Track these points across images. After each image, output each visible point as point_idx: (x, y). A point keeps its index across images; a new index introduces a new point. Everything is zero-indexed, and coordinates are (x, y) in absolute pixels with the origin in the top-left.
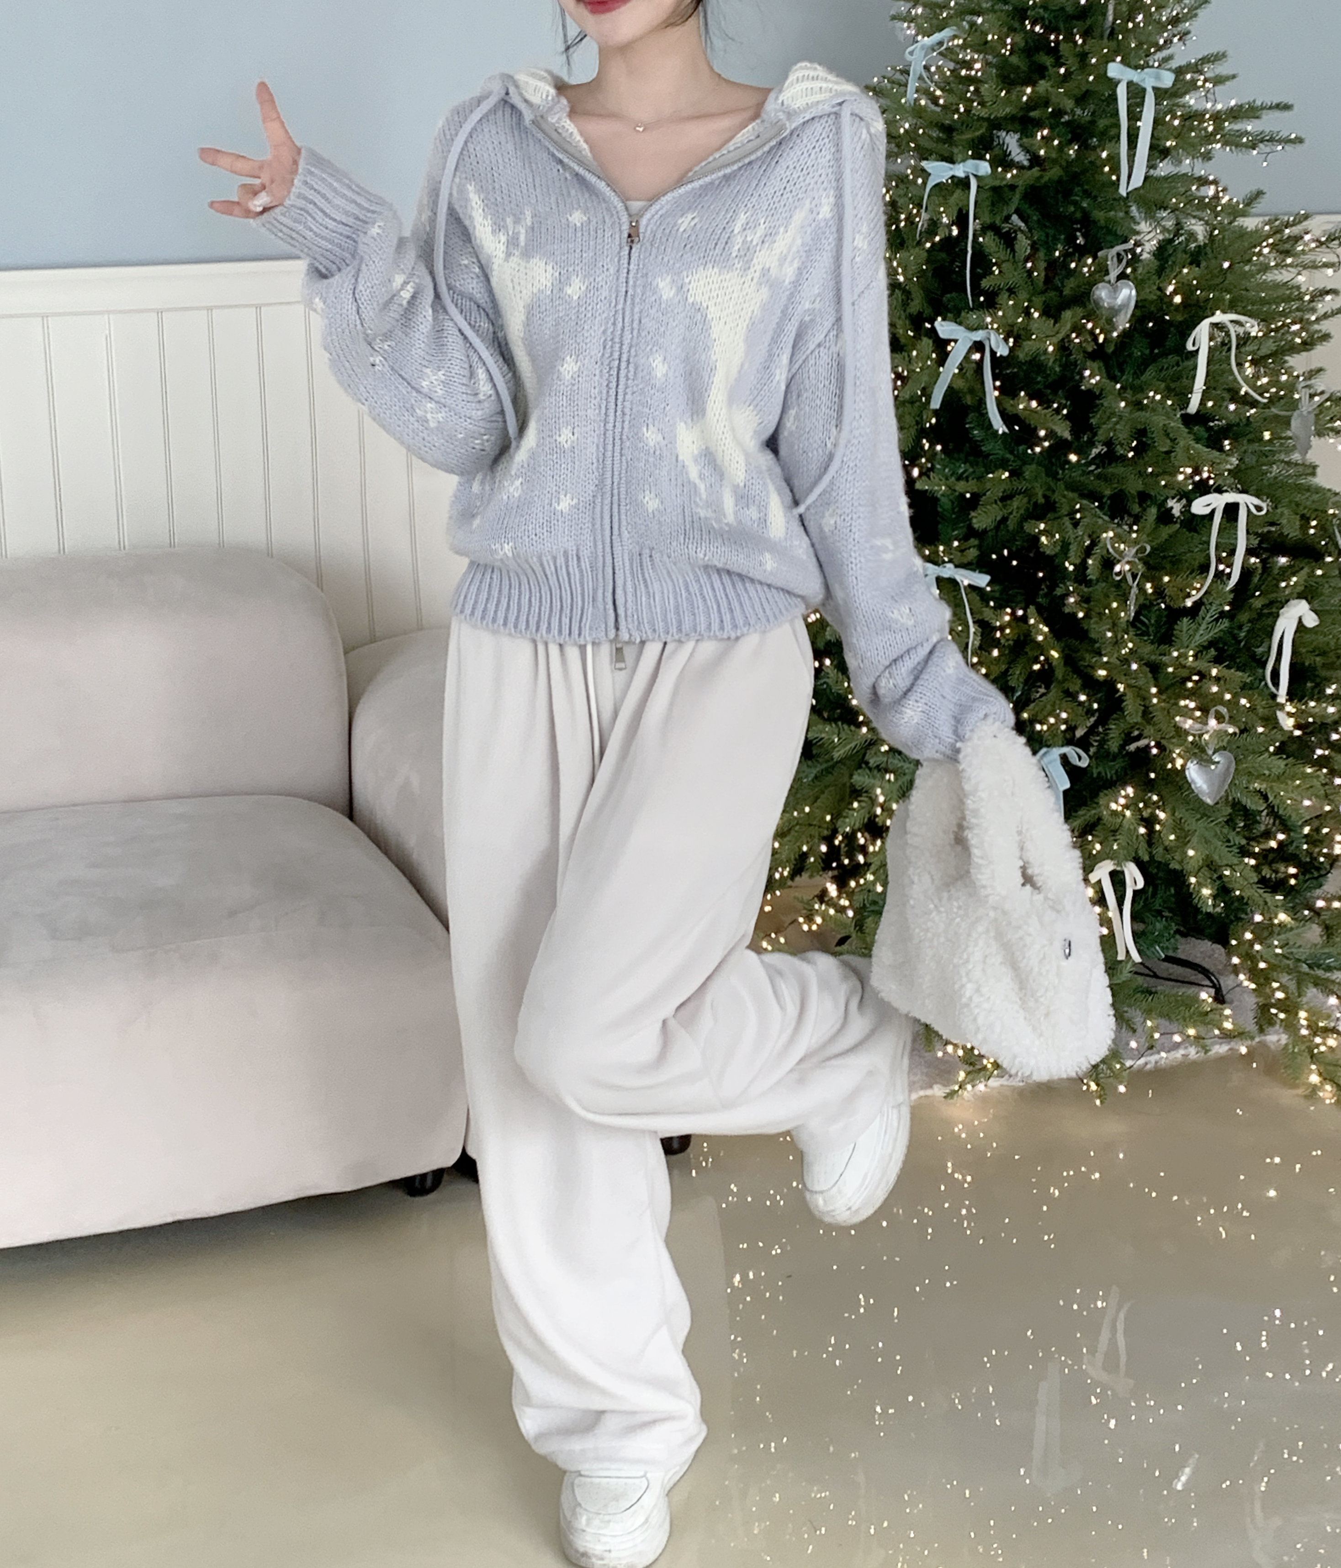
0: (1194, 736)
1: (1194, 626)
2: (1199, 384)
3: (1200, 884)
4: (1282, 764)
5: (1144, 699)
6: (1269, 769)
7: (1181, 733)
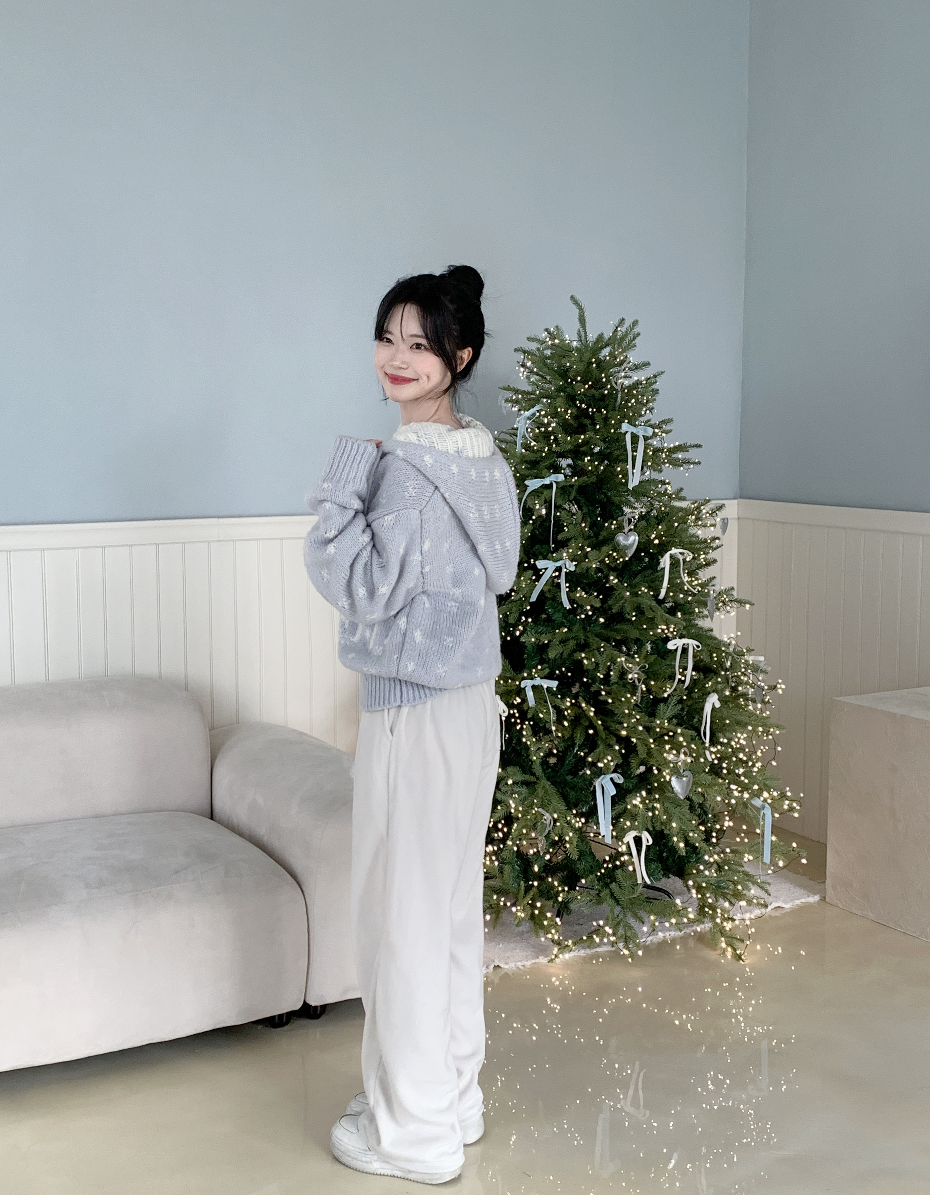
0: (673, 763)
1: (665, 708)
2: (665, 584)
3: (678, 841)
4: (710, 777)
5: (646, 746)
6: (705, 781)
7: (667, 762)
